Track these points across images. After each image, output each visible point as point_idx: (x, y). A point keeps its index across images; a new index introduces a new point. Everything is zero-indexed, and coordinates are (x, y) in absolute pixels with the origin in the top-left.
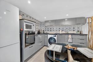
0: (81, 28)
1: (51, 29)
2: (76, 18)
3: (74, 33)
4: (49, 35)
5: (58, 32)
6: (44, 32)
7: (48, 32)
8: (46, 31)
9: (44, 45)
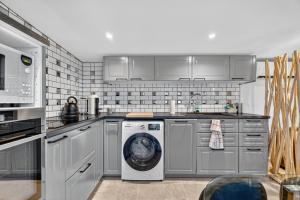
0: (236, 93)
1: (129, 94)
2: (229, 57)
3: (217, 111)
4: (125, 123)
5: (161, 110)
6: (97, 109)
7: (119, 109)
8: (105, 102)
9: (102, 174)
